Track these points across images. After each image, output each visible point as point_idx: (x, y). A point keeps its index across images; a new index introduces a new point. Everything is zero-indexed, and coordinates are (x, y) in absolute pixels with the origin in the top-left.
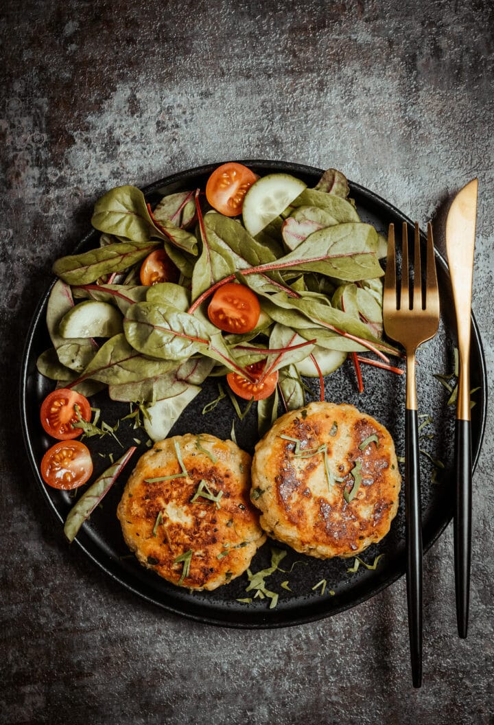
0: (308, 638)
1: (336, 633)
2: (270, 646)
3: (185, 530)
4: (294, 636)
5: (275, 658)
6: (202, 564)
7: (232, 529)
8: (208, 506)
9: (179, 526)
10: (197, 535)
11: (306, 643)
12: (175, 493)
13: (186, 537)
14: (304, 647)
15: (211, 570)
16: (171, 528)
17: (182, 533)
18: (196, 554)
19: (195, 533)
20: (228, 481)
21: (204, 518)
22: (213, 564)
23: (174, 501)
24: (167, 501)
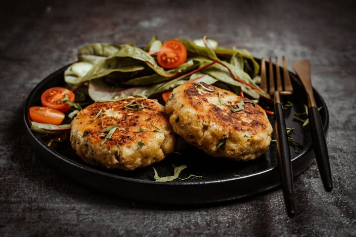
0: (197, 223)
1: (222, 223)
2: (163, 224)
3: (115, 120)
4: (185, 220)
5: (166, 231)
6: (123, 134)
7: (149, 123)
8: (135, 111)
9: (112, 118)
10: (123, 122)
11: (195, 226)
12: (115, 106)
13: (115, 122)
14: (193, 227)
15: (128, 137)
16: (106, 118)
17: (113, 120)
18: (120, 129)
19: (122, 121)
20: (152, 104)
21: (131, 115)
22: (131, 135)
23: (113, 109)
24: (108, 109)
